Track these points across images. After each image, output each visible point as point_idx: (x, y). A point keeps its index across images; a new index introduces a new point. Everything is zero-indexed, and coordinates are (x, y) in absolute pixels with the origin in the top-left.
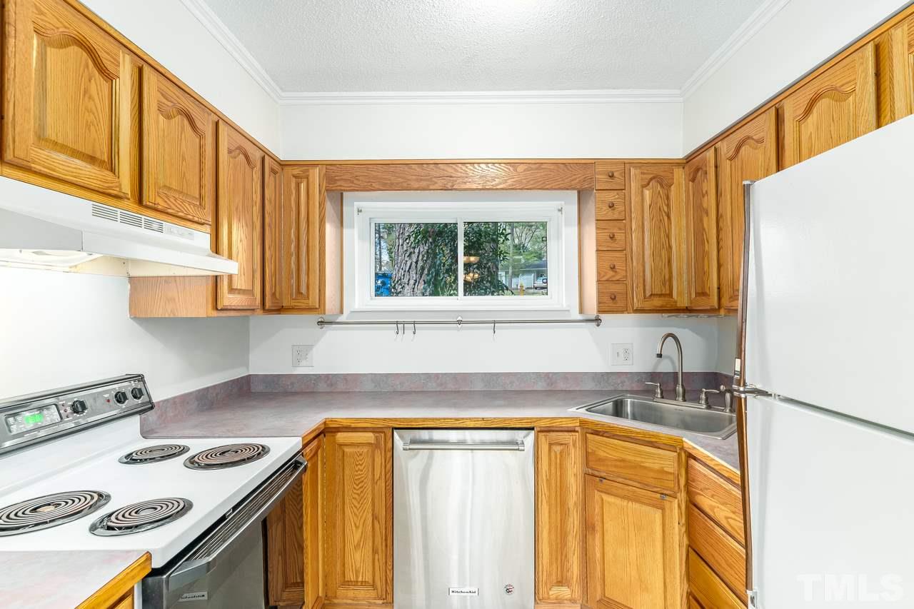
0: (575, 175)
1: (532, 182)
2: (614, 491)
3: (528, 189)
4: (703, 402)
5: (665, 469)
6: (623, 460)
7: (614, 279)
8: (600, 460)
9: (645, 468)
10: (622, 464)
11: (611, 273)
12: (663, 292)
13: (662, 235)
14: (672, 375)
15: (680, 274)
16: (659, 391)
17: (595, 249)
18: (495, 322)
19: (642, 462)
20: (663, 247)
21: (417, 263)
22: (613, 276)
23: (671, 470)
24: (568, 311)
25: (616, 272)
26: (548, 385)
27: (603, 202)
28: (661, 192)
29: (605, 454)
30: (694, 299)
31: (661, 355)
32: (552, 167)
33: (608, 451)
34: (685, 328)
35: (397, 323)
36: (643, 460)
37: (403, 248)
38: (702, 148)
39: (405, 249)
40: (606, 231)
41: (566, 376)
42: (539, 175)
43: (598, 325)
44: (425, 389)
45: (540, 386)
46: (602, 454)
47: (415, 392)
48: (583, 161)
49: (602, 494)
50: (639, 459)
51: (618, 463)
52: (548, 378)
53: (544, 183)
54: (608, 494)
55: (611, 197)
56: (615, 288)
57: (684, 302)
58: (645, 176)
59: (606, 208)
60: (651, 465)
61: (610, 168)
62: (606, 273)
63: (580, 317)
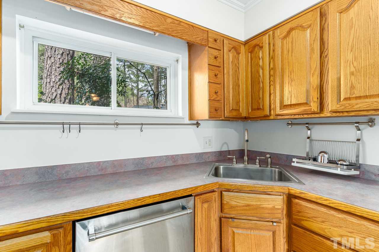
0: (198, 35)
1: (175, 32)
2: (242, 225)
3: (172, 36)
4: (258, 164)
5: (276, 207)
6: (248, 205)
7: (217, 99)
8: (232, 207)
9: (263, 208)
10: (247, 208)
11: (215, 96)
12: (237, 109)
13: (236, 78)
14: (228, 152)
15: (243, 100)
16: (235, 160)
17: (207, 81)
18: (142, 124)
19: (261, 205)
20: (237, 85)
21: (61, 94)
22: (216, 98)
23: (280, 207)
24: (183, 118)
25: (217, 95)
26: (173, 162)
27: (212, 54)
28: (236, 56)
29: (236, 203)
30: (250, 112)
31: (248, 140)
32: (186, 26)
33: (238, 201)
34: (232, 129)
35: (63, 124)
36: (261, 203)
37: (50, 84)
38: (252, 38)
39: (52, 85)
40: (213, 71)
41: (183, 156)
42: (179, 28)
43: (198, 127)
44: (88, 175)
45: (169, 163)
46: (233, 203)
47: (81, 177)
48: (203, 28)
49: (232, 228)
50: (259, 203)
51: (245, 208)
52: (173, 158)
53: (182, 35)
54: (238, 228)
55: (215, 53)
56: (217, 105)
57: (244, 114)
58: (230, 45)
59: (213, 58)
60: (267, 206)
61: (216, 37)
62: (213, 96)
63: (189, 122)
